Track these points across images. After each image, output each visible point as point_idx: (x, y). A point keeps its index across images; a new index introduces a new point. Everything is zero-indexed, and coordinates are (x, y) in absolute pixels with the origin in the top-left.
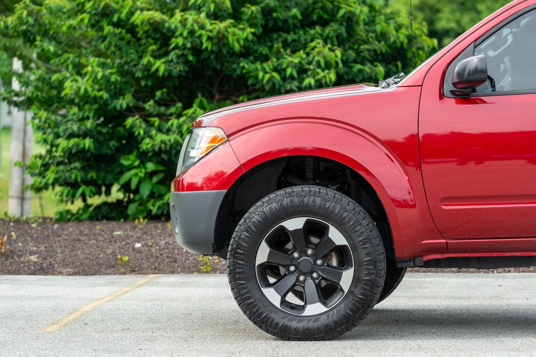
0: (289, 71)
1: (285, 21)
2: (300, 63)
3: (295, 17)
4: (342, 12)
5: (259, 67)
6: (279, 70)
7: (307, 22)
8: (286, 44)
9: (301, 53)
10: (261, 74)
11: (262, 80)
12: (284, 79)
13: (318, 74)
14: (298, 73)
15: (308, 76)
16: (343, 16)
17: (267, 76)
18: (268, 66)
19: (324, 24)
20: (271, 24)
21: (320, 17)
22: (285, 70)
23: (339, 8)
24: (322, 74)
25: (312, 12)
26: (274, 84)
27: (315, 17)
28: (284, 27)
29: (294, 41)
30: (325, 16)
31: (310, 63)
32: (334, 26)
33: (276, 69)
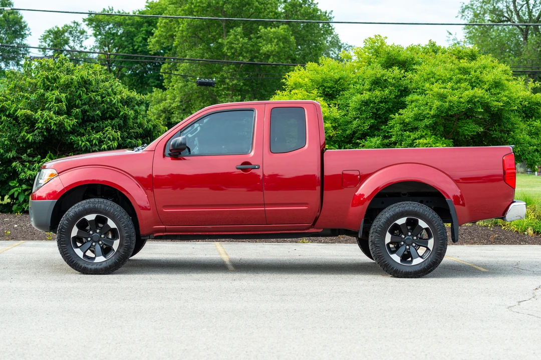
0: (94, 141)
1: (93, 117)
2: (100, 137)
3: (98, 115)
4: (122, 113)
5: (79, 139)
6: (90, 141)
7: (104, 118)
8: (93, 128)
9: (101, 133)
10: (80, 142)
11: (81, 145)
12: (92, 145)
13: (109, 143)
14: (99, 142)
15: (104, 144)
16: (122, 115)
17: (84, 144)
18: (84, 138)
19: (112, 119)
20: (86, 118)
21: (110, 115)
22: (92, 140)
23: (120, 112)
24: (111, 143)
25: (107, 113)
26: (87, 147)
27: (108, 116)
28: (93, 120)
29: (97, 126)
30: (113, 115)
31: (105, 138)
32: (117, 120)
33: (87, 140)
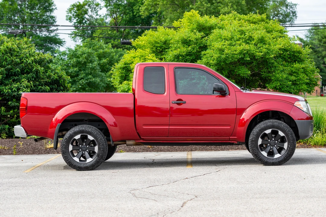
0: (14, 89)
1: (15, 73)
2: (18, 86)
3: (18, 71)
4: (34, 69)
5: (4, 88)
7: (22, 72)
8: (14, 81)
9: (18, 83)
10: (5, 90)
11: (5, 92)
12: (13, 92)
13: (24, 90)
14: (17, 90)
15: (20, 91)
16: (35, 70)
17: (7, 91)
18: (7, 87)
19: (28, 73)
20: (10, 73)
21: (27, 71)
22: (13, 88)
23: (33, 68)
24: (25, 90)
25: (25, 69)
26: (9, 93)
27: (25, 71)
28: (15, 75)
29: (17, 79)
30: (29, 71)
31: (21, 86)
32: (31, 74)
33: (10, 89)
